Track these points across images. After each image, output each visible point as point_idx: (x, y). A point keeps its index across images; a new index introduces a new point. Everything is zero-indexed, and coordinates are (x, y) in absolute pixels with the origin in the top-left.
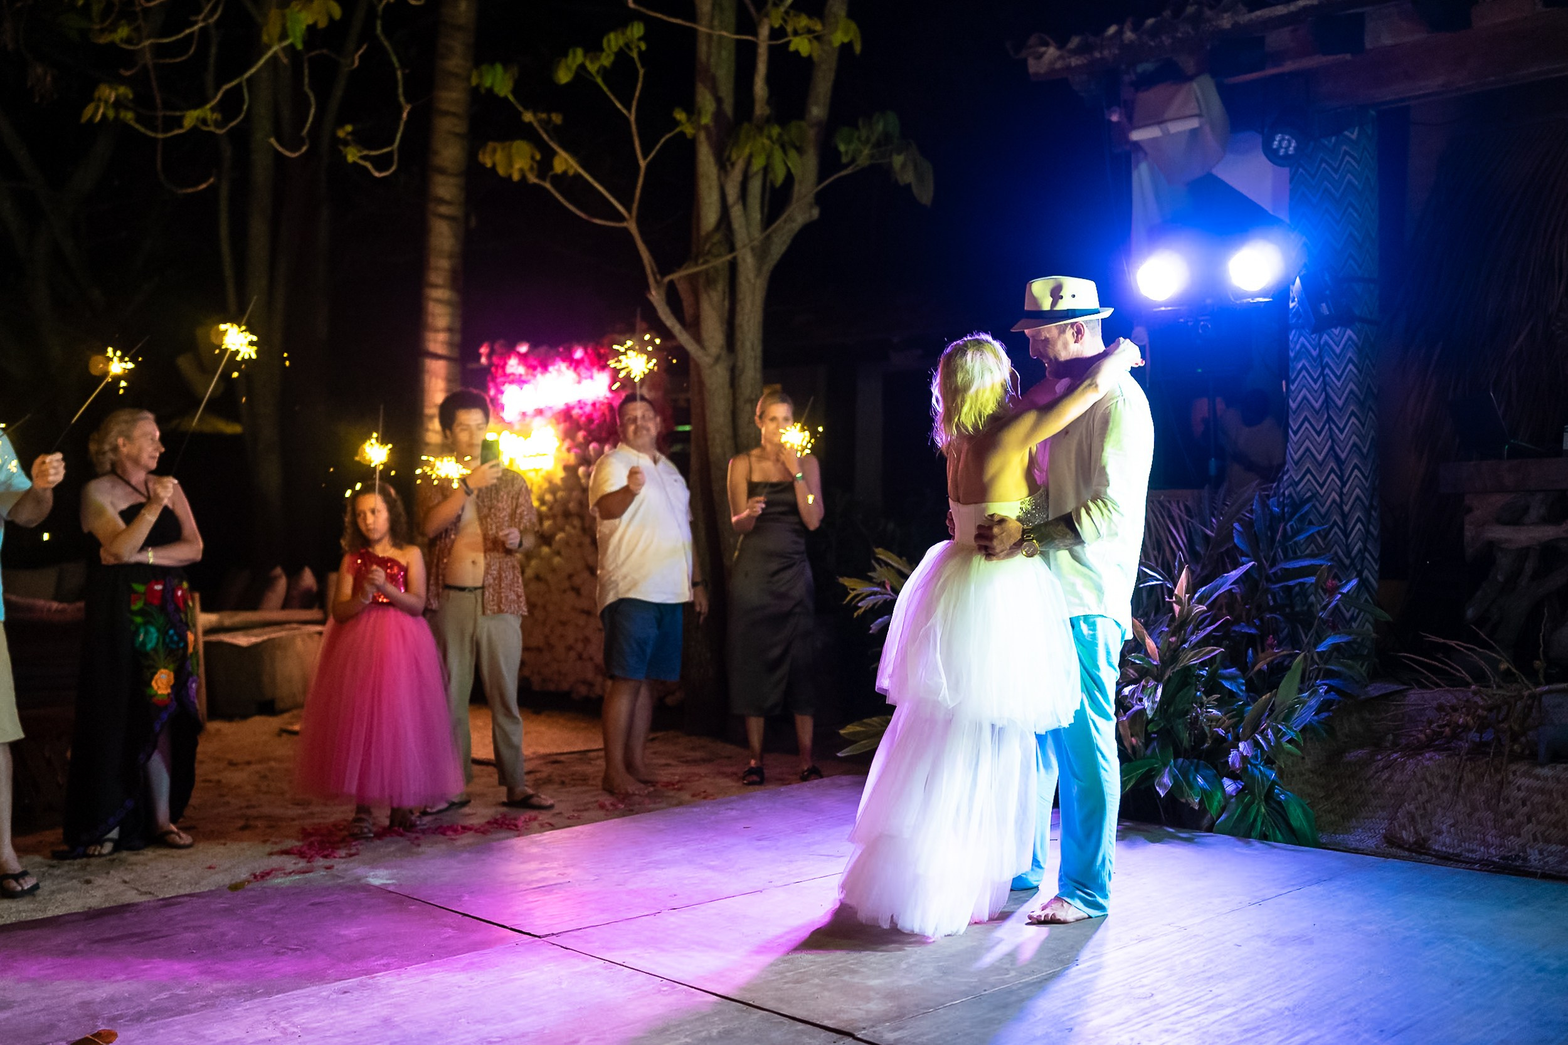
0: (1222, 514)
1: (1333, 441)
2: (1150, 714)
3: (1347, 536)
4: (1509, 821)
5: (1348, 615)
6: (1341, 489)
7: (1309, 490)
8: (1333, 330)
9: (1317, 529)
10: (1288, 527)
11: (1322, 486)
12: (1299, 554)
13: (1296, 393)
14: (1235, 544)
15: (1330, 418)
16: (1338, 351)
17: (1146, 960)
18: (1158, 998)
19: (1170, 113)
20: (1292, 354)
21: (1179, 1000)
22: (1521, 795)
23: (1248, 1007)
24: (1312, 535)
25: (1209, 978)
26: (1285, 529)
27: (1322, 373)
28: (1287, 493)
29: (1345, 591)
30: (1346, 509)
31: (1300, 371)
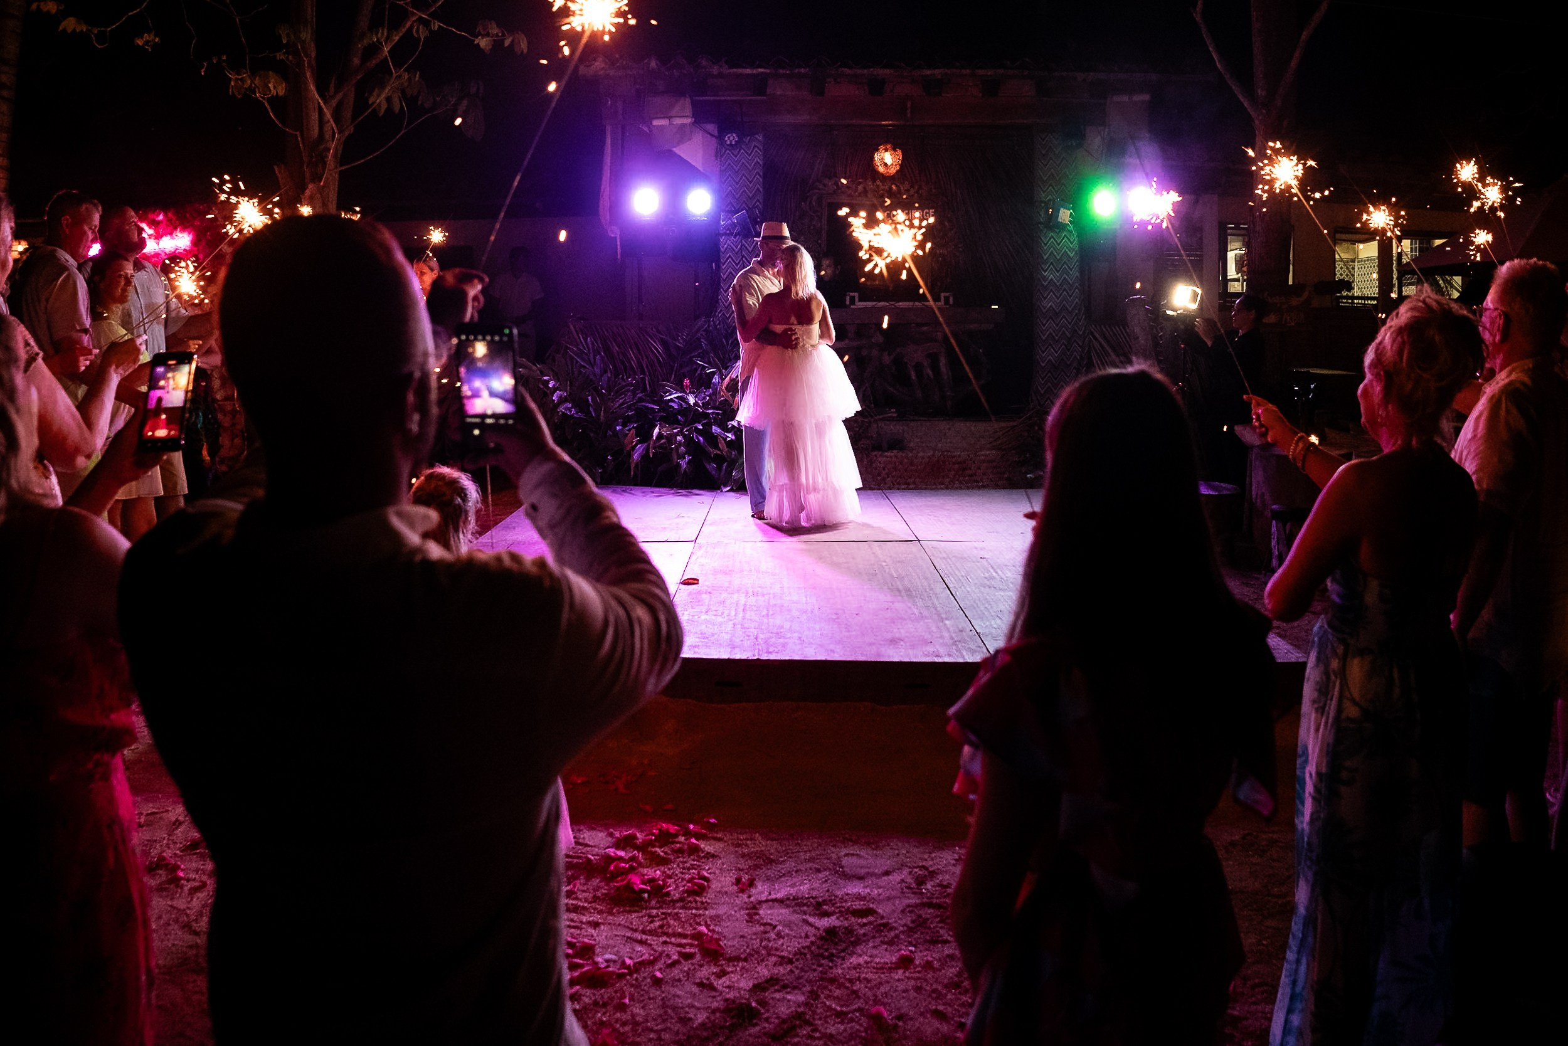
4: (879, 478)
13: (726, 271)
16: (750, 249)
19: (674, 113)
20: (722, 250)
22: (882, 465)
31: (728, 259)
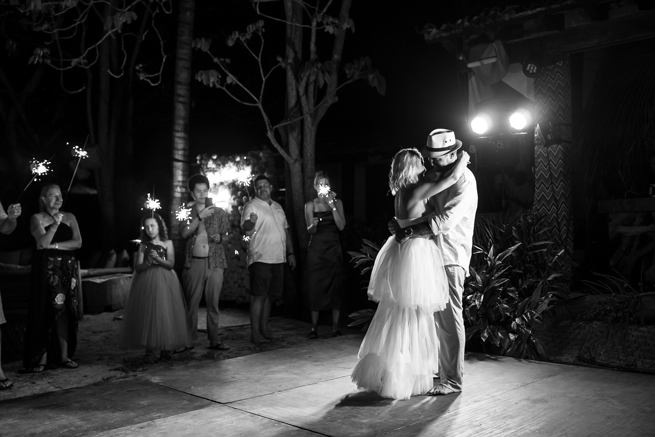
0: (507, 223)
1: (554, 192)
2: (478, 307)
3: (560, 232)
4: (629, 350)
5: (561, 265)
6: (557, 212)
7: (544, 212)
8: (553, 145)
9: (547, 229)
10: (535, 228)
11: (549, 211)
12: (540, 239)
13: (538, 172)
14: (513, 235)
15: (552, 183)
16: (555, 154)
17: (478, 410)
18: (483, 426)
19: (484, 56)
20: (536, 156)
21: (491, 427)
22: (634, 339)
23: (521, 429)
24: (545, 231)
25: (505, 417)
26: (534, 229)
27: (549, 164)
28: (534, 214)
29: (559, 254)
30: (559, 220)
31: (539, 163)
